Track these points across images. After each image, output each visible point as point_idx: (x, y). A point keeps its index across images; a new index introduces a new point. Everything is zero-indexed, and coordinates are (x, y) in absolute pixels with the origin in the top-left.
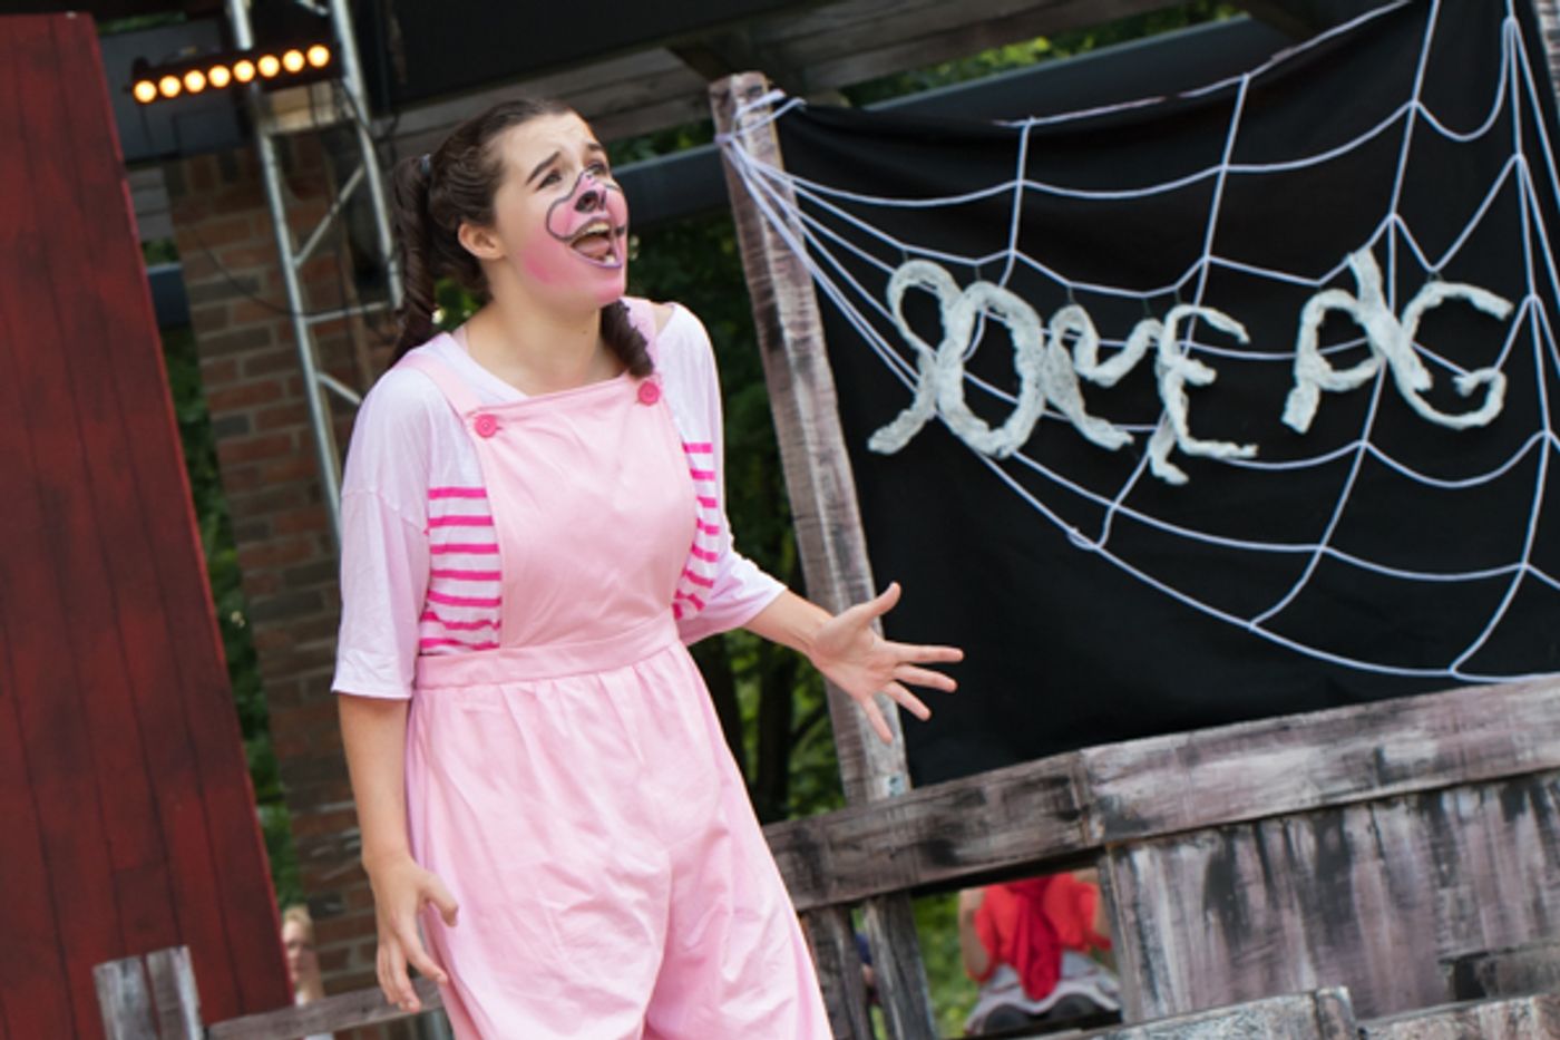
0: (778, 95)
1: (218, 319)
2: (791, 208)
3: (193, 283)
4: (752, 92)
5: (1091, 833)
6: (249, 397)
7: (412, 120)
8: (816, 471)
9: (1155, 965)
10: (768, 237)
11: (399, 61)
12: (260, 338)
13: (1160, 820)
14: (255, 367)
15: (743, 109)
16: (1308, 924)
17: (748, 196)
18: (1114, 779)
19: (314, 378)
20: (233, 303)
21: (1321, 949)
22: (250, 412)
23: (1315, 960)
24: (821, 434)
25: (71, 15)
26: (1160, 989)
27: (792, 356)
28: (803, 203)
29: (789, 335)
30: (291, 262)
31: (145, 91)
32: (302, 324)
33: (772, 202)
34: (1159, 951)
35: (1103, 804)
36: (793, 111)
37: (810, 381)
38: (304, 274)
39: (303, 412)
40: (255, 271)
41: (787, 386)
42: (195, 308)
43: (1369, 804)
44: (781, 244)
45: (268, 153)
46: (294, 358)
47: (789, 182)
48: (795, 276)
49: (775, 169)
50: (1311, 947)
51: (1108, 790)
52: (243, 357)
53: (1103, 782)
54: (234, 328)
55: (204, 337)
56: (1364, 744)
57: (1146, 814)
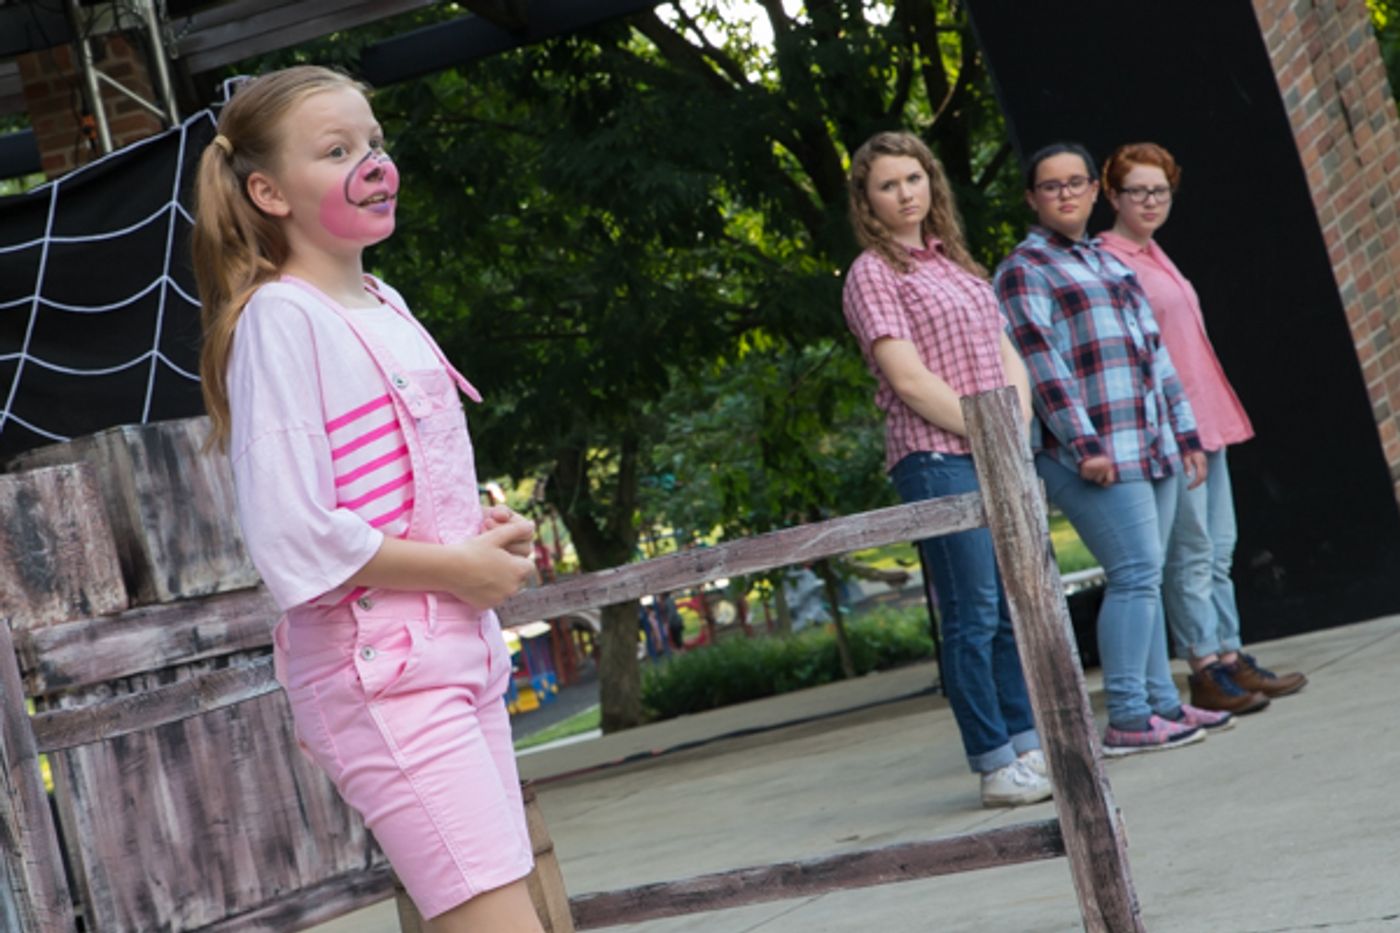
5: (36, 687)
9: (77, 775)
13: (77, 677)
16: (161, 745)
18: (51, 649)
21: (170, 762)
23: (166, 769)
26: (81, 791)
34: (79, 765)
35: (45, 667)
43: (190, 665)
50: (164, 761)
51: (46, 657)
53: (44, 652)
56: (187, 625)
57: (70, 673)
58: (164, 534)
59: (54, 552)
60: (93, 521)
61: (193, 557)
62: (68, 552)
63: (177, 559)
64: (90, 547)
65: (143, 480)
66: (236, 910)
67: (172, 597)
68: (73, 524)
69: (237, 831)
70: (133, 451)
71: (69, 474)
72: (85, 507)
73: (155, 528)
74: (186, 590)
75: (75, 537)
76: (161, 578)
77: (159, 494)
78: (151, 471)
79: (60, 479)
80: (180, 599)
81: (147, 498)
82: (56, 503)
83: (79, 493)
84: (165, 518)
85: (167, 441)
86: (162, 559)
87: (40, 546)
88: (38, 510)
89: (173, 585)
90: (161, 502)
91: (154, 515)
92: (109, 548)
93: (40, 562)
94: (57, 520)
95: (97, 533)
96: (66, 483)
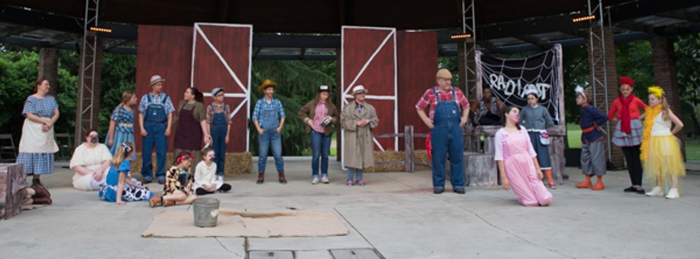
0: (481, 53)
10: (477, 68)
15: (477, 54)
17: (476, 64)
19: (466, 67)
29: (478, 78)
30: (466, 55)
31: (452, 37)
32: (466, 62)
33: (479, 64)
36: (482, 55)
45: (465, 44)
46: (465, 65)
49: (480, 61)
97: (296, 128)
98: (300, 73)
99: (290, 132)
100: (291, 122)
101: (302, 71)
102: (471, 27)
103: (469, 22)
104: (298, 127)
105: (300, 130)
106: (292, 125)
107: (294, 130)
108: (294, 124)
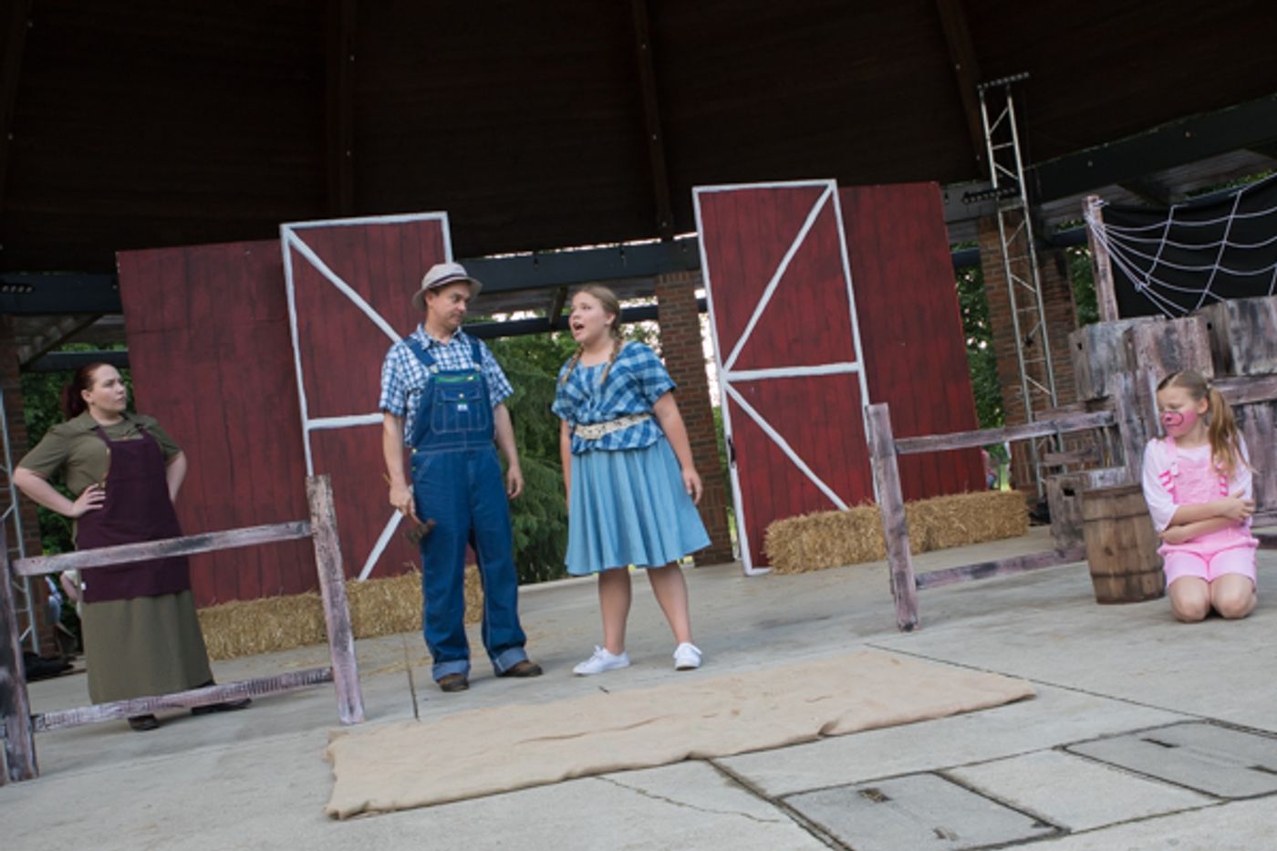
0: (1101, 201)
1: (988, 260)
2: (1105, 235)
3: (982, 250)
4: (1094, 201)
6: (996, 280)
7: (1046, 206)
8: (1106, 306)
10: (1095, 241)
11: (1039, 191)
12: (999, 265)
14: (997, 273)
15: (1091, 206)
17: (1091, 231)
19: (1010, 276)
20: (991, 256)
22: (995, 285)
24: (1108, 296)
25: (933, 183)
27: (1101, 273)
28: (1108, 233)
29: (1100, 268)
30: (1005, 245)
32: (1007, 262)
33: (1098, 232)
36: (1106, 206)
37: (1106, 281)
38: (1009, 248)
39: (1007, 285)
40: (998, 247)
41: (1099, 282)
42: (983, 257)
43: (1253, 404)
44: (1099, 243)
45: (1000, 215)
46: (1005, 271)
47: (1103, 226)
48: (1103, 251)
49: (1100, 221)
52: (994, 270)
54: (992, 263)
55: (984, 264)
58: (1244, 347)
59: (1181, 354)
60: (1201, 341)
61: (1260, 357)
62: (1187, 354)
63: (1249, 357)
64: (1198, 352)
65: (1235, 323)
66: (1261, 510)
67: (1244, 374)
68: (1191, 342)
69: (1269, 475)
70: (1231, 311)
71: (1192, 321)
72: (1198, 336)
73: (1239, 345)
74: (1253, 371)
75: (1192, 348)
76: (1238, 367)
77: (1243, 329)
78: (1240, 319)
79: (1187, 324)
80: (1249, 375)
81: (1236, 331)
82: (1183, 333)
83: (1196, 329)
84: (1245, 342)
85: (1253, 307)
86: (1241, 358)
87: (1173, 351)
88: (1175, 336)
89: (1245, 369)
90: (1244, 333)
91: (1239, 339)
92: (1208, 353)
93: (1173, 358)
94: (1183, 341)
95: (1202, 346)
96: (1190, 325)
97: (539, 522)
98: (529, 389)
99: (527, 532)
100: (525, 508)
101: (533, 381)
102: (1014, 168)
103: (1005, 158)
104: (545, 519)
105: (549, 523)
106: (529, 514)
107: (535, 526)
108: (532, 513)
